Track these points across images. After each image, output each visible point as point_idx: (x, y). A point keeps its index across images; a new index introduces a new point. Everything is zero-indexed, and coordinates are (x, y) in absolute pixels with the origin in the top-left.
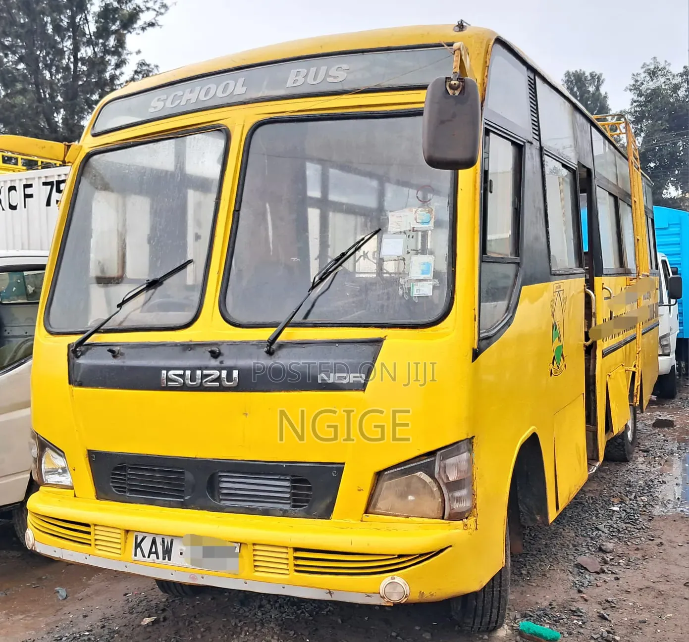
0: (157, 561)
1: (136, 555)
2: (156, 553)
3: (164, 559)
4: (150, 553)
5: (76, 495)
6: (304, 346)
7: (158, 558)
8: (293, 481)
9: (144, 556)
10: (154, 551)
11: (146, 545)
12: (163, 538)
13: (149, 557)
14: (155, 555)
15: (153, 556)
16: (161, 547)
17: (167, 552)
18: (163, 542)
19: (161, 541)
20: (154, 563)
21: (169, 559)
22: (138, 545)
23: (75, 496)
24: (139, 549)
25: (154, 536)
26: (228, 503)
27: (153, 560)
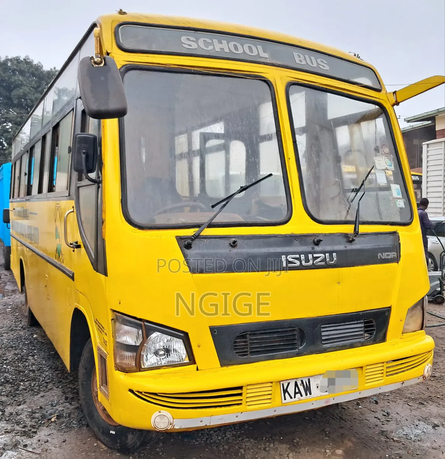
0: (302, 398)
1: (285, 399)
2: (300, 392)
3: (306, 395)
4: (295, 393)
5: (199, 368)
6: (365, 236)
7: (302, 396)
8: (365, 323)
9: (291, 398)
10: (298, 391)
11: (291, 390)
12: (301, 380)
13: (295, 397)
14: (299, 394)
15: (298, 396)
16: (302, 387)
17: (308, 389)
18: (302, 382)
19: (301, 383)
20: (299, 400)
21: (310, 394)
22: (285, 391)
23: (197, 370)
24: (287, 394)
25: (295, 380)
26: (328, 345)
27: (299, 398)
